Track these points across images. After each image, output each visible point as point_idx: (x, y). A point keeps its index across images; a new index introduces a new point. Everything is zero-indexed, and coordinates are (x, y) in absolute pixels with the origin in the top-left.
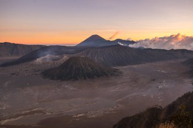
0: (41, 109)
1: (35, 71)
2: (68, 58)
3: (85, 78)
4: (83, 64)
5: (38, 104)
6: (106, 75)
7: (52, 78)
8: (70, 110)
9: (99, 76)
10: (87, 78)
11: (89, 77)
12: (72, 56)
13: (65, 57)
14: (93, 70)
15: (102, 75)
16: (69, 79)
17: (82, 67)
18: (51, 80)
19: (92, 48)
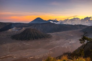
0: (11, 55)
1: (8, 36)
2: (25, 29)
3: (34, 39)
4: (33, 32)
5: (9, 52)
6: (44, 37)
7: (17, 39)
8: (26, 55)
9: (40, 38)
10: (35, 39)
11: (36, 39)
12: (27, 28)
13: (24, 28)
14: (38, 35)
15: (42, 37)
16: (25, 40)
17: (32, 33)
18: (16, 40)
19: (37, 24)
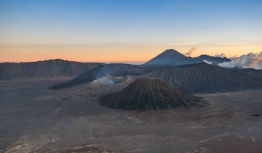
0: (96, 145)
1: (91, 97)
2: (133, 81)
3: (155, 109)
4: (153, 88)
5: (93, 138)
6: (185, 105)
7: (112, 107)
8: (133, 149)
9: (174, 106)
10: (158, 108)
11: (161, 107)
12: (138, 77)
13: (129, 78)
14: (167, 97)
15: (179, 105)
16: (133, 109)
17: (151, 93)
18: (111, 109)
